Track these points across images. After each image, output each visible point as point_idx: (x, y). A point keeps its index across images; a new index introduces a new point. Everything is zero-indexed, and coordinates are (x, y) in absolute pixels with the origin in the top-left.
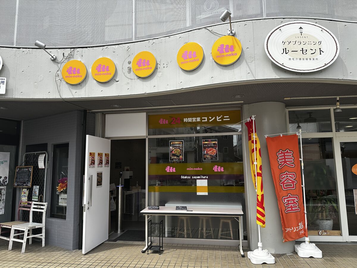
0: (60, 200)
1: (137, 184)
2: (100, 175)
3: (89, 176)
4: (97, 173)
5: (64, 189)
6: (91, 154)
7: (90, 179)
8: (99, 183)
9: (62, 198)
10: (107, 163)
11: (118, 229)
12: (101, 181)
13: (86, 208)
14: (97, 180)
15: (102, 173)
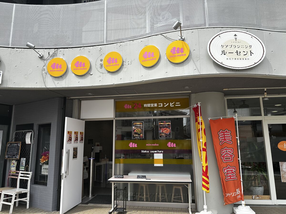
0: (43, 170)
1: (106, 157)
2: (75, 150)
3: (67, 150)
4: (74, 148)
5: (46, 161)
6: (68, 132)
7: (68, 153)
8: (75, 156)
9: (45, 168)
10: (82, 140)
11: (89, 194)
12: (77, 155)
13: (64, 176)
14: (73, 154)
15: (77, 148)
